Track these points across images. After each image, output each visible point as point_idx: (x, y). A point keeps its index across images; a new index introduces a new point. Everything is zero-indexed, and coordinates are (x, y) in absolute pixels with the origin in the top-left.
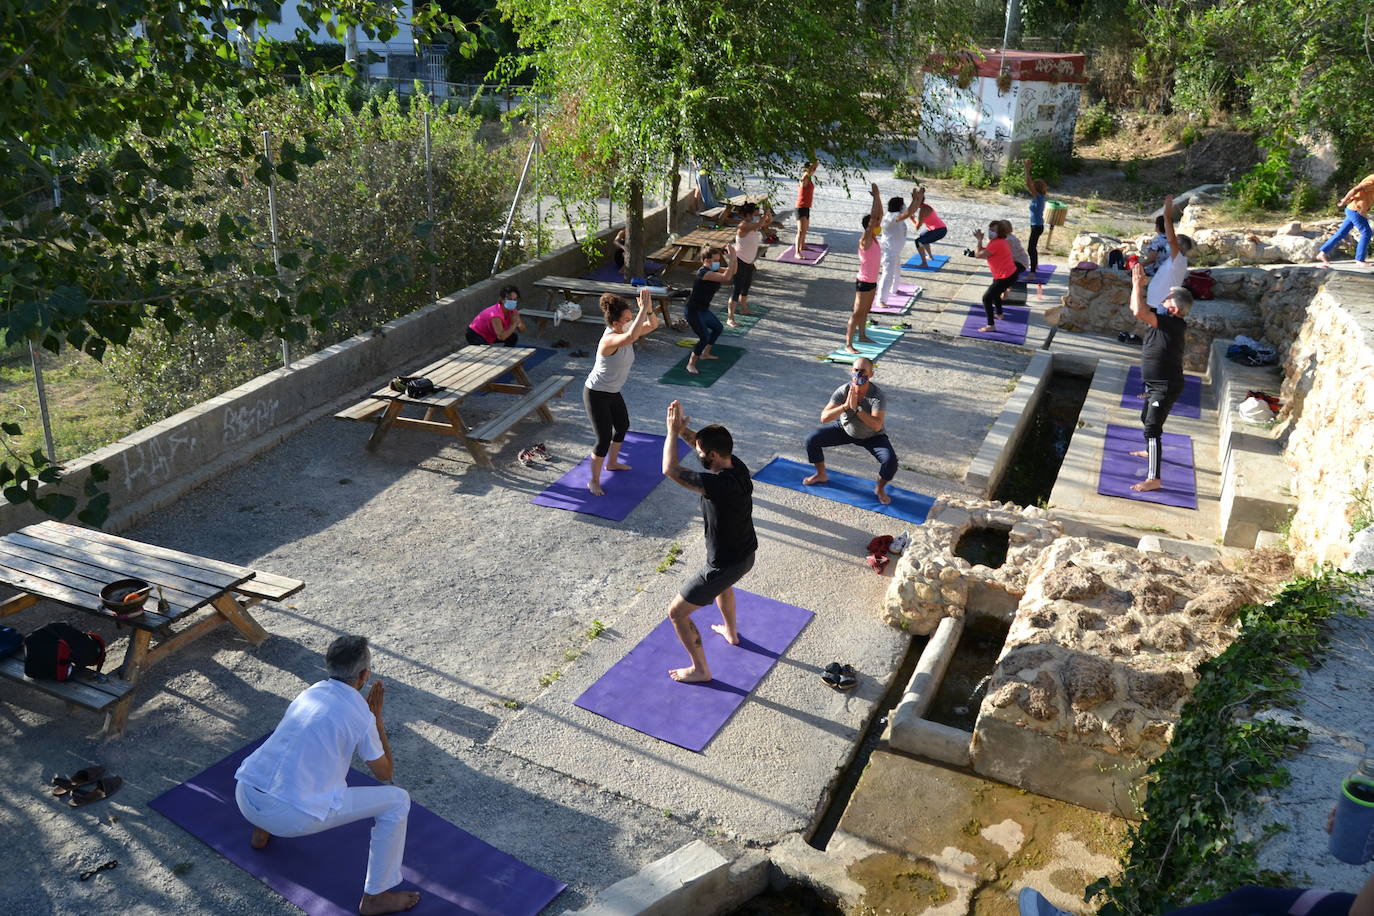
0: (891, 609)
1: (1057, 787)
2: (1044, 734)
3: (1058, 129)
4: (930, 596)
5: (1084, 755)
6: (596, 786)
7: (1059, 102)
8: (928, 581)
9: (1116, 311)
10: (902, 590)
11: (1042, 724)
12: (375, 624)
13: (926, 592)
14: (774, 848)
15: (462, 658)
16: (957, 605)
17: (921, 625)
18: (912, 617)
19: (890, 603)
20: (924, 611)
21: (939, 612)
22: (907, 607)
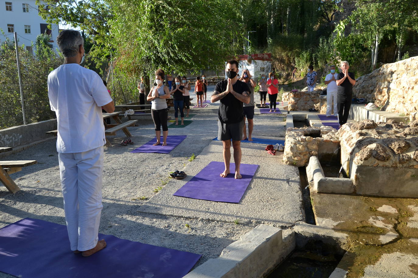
0: (288, 158)
1: (395, 191)
2: (387, 167)
4: (303, 149)
5: (406, 172)
6: (197, 218)
7: (265, 66)
8: (302, 143)
9: (306, 103)
10: (292, 149)
11: (385, 163)
13: (302, 147)
14: (294, 227)
15: (115, 189)
16: (315, 150)
17: (301, 162)
18: (297, 159)
19: (287, 156)
20: (302, 156)
21: (308, 155)
22: (295, 155)
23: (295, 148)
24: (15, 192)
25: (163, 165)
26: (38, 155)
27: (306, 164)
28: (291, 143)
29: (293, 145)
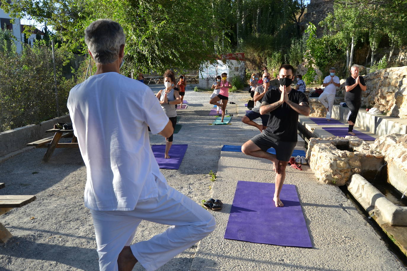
0: (327, 176)
3: (240, 74)
4: (345, 165)
7: (239, 66)
8: (343, 159)
10: (331, 165)
12: (78, 221)
13: (343, 164)
16: (357, 167)
17: (342, 181)
18: (337, 178)
19: (326, 173)
20: (342, 174)
21: (350, 172)
22: (335, 173)
23: (335, 165)
24: (6, 241)
25: (182, 188)
26: (19, 172)
27: (347, 182)
28: (330, 159)
29: (333, 161)
